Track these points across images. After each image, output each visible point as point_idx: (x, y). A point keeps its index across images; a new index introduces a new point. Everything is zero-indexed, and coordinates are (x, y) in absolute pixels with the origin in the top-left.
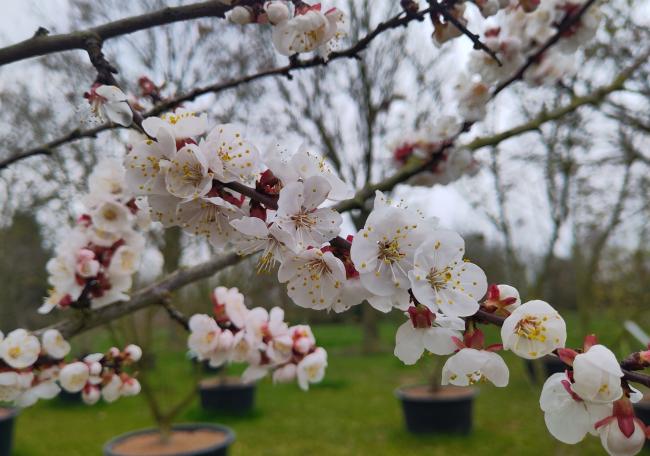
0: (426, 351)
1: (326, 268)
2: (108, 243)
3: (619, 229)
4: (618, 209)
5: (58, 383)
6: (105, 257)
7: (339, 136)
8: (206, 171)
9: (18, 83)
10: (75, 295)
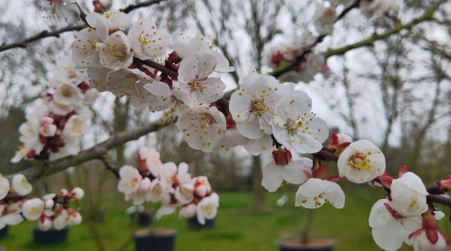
0: (284, 182)
1: (212, 120)
2: (64, 113)
3: (434, 127)
4: (432, 113)
5: (21, 214)
6: (61, 124)
7: (237, 58)
8: (129, 50)
9: (18, 17)
10: (39, 150)
